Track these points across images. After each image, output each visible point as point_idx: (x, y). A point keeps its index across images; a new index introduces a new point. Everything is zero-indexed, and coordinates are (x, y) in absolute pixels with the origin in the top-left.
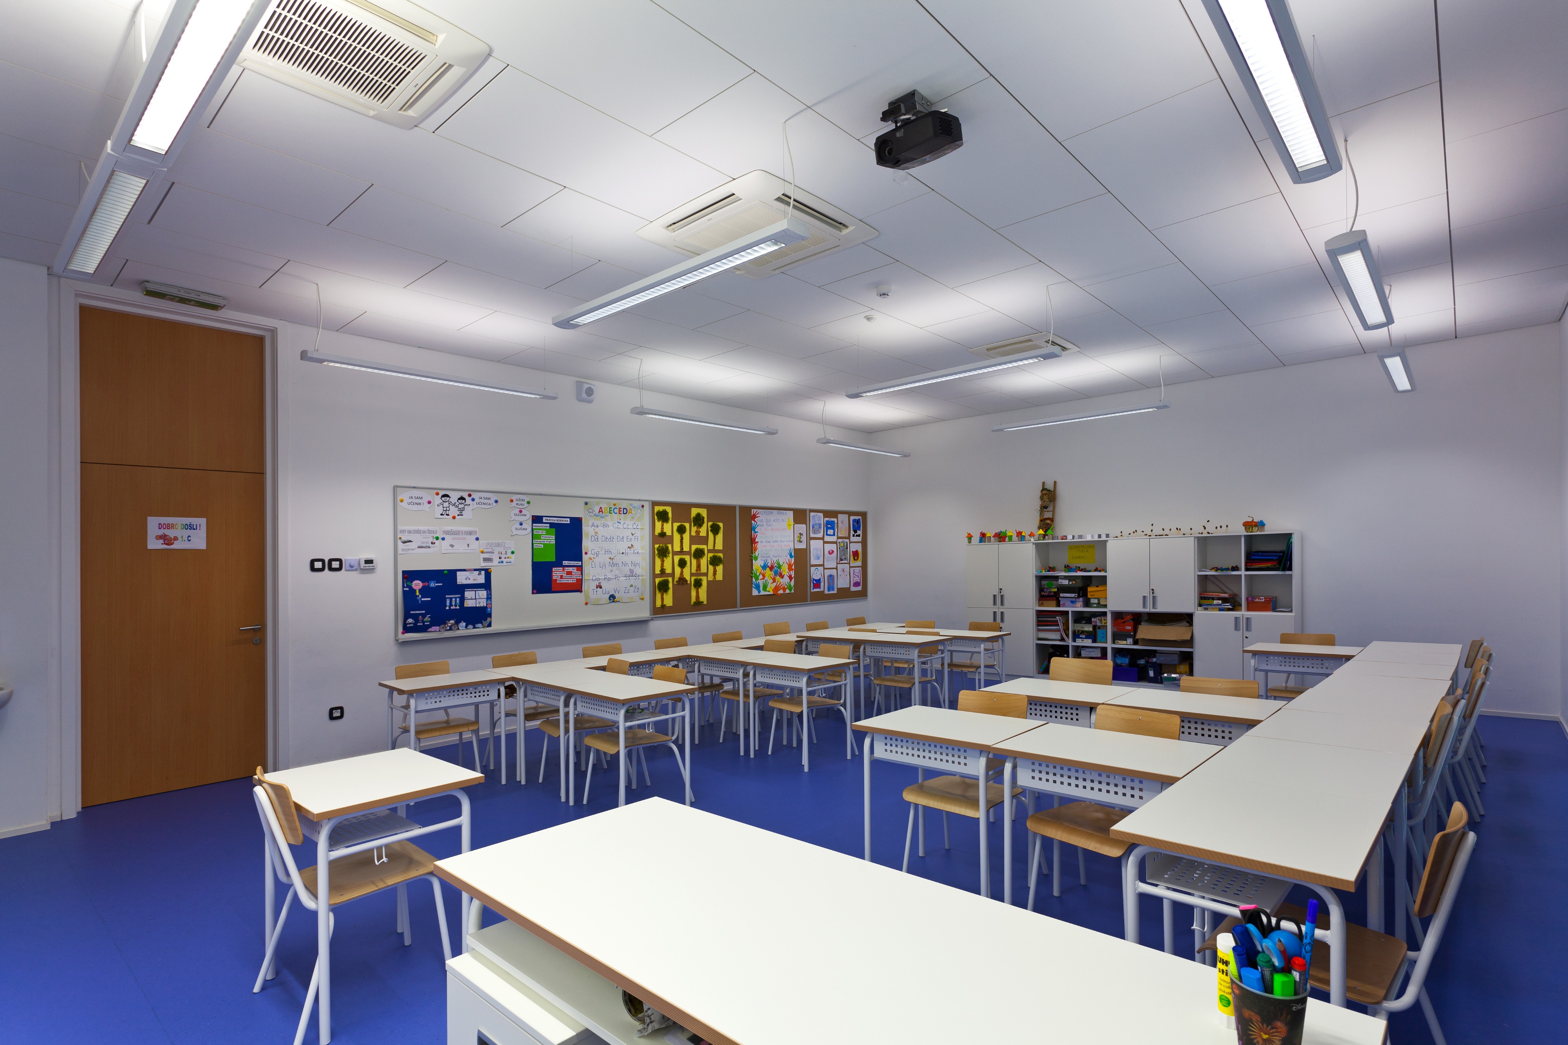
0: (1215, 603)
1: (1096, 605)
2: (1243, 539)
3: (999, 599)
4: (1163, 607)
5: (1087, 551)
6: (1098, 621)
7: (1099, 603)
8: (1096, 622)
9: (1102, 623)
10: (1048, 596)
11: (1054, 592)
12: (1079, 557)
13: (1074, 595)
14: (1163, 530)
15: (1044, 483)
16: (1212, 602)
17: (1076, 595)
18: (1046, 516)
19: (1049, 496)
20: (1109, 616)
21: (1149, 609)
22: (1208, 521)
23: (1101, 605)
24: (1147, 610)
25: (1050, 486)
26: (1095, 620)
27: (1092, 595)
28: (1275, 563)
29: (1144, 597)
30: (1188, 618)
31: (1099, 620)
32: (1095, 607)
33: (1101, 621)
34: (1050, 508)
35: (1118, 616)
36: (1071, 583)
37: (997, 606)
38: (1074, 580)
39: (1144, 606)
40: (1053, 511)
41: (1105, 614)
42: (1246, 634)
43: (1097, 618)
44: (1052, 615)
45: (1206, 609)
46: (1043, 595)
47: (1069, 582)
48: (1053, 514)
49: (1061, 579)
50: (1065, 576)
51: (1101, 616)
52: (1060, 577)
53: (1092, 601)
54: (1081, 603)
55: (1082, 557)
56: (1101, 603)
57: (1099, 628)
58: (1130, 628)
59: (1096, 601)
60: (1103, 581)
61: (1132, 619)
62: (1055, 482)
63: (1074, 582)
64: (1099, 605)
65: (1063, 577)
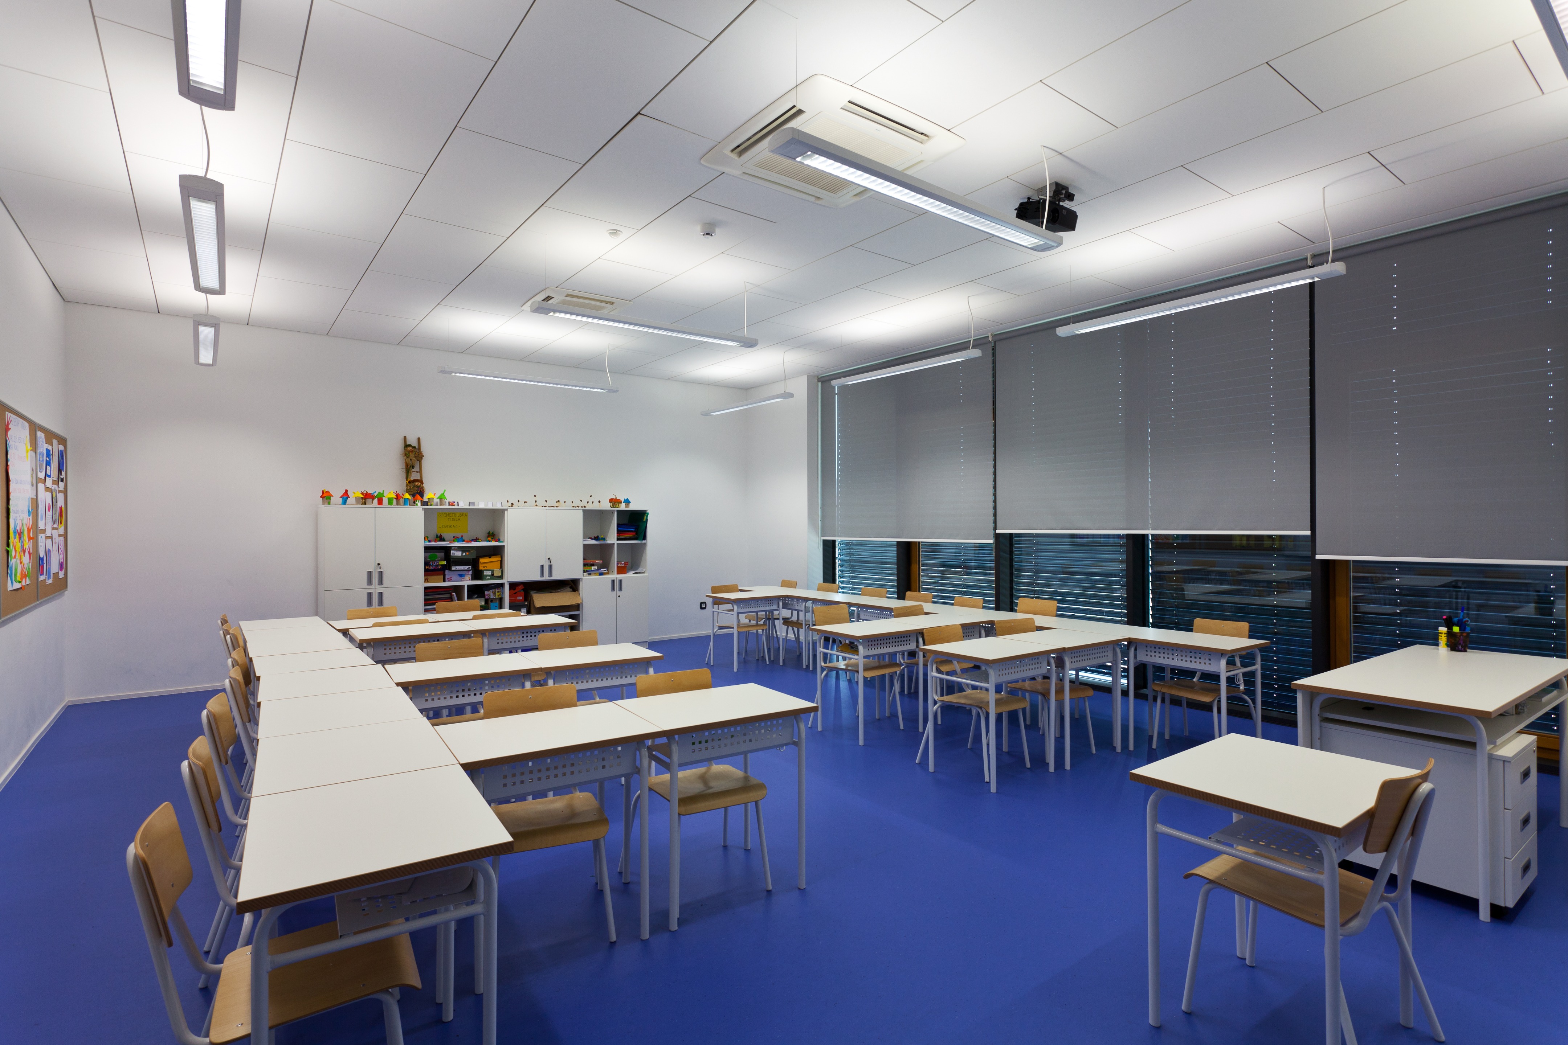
0: (593, 569)
1: (489, 577)
2: (616, 513)
3: (376, 576)
4: (557, 576)
5: (459, 519)
6: (492, 594)
7: (493, 575)
8: (489, 595)
9: (495, 596)
10: (434, 570)
11: (441, 565)
12: (450, 526)
13: (468, 567)
14: (546, 501)
15: (405, 437)
16: (589, 568)
17: (470, 568)
18: (412, 478)
19: (416, 454)
20: (507, 587)
21: (546, 578)
22: (591, 496)
23: (495, 577)
24: (544, 579)
25: (412, 441)
26: (489, 593)
27: (484, 567)
28: (634, 534)
29: (542, 566)
30: (573, 585)
31: (492, 592)
32: (488, 579)
33: (495, 594)
34: (417, 469)
35: (513, 586)
36: (464, 554)
37: (373, 586)
38: (468, 551)
39: (542, 574)
40: (420, 472)
41: (502, 585)
42: (619, 593)
43: (491, 591)
44: (442, 591)
45: (590, 574)
46: (430, 571)
47: (462, 554)
48: (421, 476)
49: (453, 550)
50: (458, 547)
51: (495, 588)
52: (453, 548)
53: (486, 573)
54: (470, 577)
55: (454, 526)
56: (495, 575)
57: (492, 601)
58: (521, 598)
59: (490, 573)
60: (498, 552)
61: (523, 590)
62: (419, 439)
63: (467, 553)
64: (492, 576)
65: (456, 548)
